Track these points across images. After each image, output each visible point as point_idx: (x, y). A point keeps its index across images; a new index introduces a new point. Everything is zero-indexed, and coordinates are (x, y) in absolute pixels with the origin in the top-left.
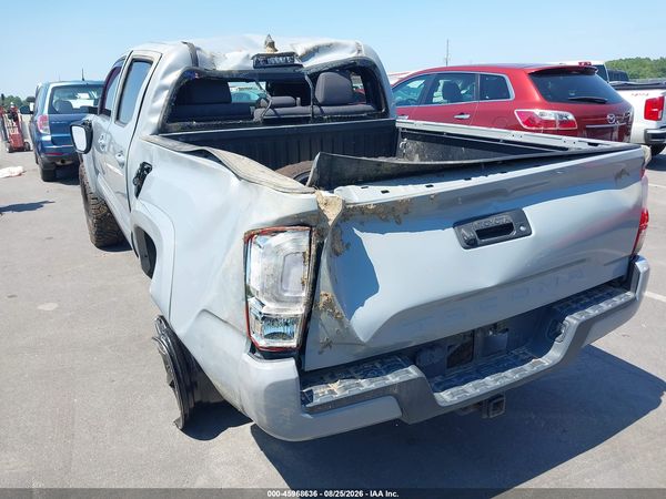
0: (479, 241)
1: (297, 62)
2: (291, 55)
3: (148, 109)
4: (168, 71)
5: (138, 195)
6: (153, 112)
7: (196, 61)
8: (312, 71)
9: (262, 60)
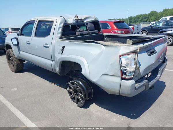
2: (82, 19)
3: (57, 33)
4: (61, 23)
5: (62, 53)
6: (58, 33)
7: (65, 21)
8: (87, 23)
9: (77, 21)
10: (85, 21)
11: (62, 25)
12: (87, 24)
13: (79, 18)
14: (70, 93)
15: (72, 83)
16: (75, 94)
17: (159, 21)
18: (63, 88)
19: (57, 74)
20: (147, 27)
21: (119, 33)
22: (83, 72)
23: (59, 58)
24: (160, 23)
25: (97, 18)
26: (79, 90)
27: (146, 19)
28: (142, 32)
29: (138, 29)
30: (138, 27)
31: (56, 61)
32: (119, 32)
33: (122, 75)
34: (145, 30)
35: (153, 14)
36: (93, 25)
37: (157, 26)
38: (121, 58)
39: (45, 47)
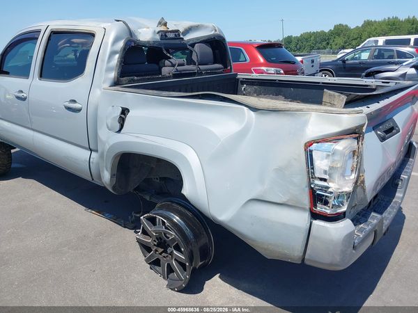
1: (181, 36)
3: (105, 68)
4: (116, 40)
5: (119, 131)
6: (109, 70)
7: (131, 33)
8: (191, 42)
9: (164, 35)
10: (187, 38)
11: (121, 44)
12: (193, 45)
13: (171, 27)
14: (146, 248)
15: (152, 221)
16: (161, 250)
17: (360, 47)
18: (125, 227)
19: (104, 188)
20: (333, 61)
21: (271, 73)
22: (186, 191)
23: (111, 144)
24: (363, 51)
25: (220, 30)
26: (173, 240)
27: (324, 43)
28: (321, 73)
29: (313, 66)
30: (313, 61)
31: (102, 153)
32: (272, 70)
33: (314, 203)
34: (329, 67)
35: (340, 31)
36: (208, 50)
37: (356, 59)
38: (311, 151)
39: (69, 109)
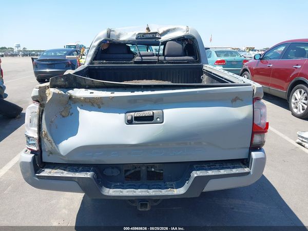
0: (134, 122)
1: (157, 36)
2: (156, 33)
4: (97, 40)
6: (89, 56)
9: (142, 35)
